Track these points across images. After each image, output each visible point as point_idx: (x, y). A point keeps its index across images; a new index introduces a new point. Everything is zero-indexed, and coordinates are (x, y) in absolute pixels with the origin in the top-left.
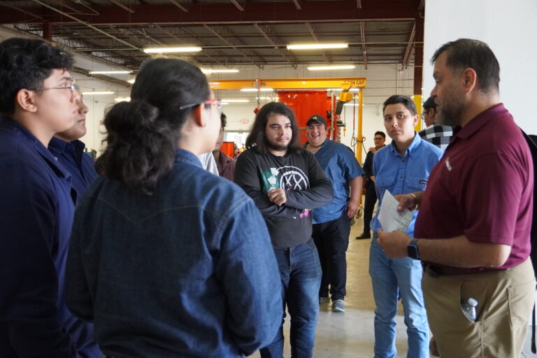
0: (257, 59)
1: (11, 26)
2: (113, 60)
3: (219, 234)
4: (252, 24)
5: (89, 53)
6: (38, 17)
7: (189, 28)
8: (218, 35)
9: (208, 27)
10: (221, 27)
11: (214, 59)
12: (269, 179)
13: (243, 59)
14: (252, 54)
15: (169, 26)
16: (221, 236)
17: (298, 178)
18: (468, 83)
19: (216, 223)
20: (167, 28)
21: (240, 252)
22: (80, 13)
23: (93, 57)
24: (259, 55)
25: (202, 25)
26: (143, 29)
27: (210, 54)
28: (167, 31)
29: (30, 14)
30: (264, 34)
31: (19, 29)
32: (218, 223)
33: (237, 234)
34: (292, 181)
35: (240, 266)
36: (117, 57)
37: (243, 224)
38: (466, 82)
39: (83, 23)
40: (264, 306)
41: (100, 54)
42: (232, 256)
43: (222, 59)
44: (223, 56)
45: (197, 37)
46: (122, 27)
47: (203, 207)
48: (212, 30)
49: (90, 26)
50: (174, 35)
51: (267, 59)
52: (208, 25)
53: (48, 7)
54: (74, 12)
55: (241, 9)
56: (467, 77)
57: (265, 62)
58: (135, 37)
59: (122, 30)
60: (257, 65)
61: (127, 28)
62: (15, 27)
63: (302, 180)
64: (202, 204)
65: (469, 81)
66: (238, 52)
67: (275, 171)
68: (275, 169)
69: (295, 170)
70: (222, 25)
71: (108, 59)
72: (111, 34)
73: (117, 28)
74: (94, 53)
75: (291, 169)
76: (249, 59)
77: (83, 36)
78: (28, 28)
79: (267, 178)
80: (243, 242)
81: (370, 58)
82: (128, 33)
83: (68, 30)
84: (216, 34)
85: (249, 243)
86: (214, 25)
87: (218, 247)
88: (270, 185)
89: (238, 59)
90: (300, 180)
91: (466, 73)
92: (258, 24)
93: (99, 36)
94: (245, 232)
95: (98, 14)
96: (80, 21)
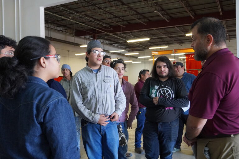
0: (179, 41)
1: (83, 37)
2: (121, 47)
3: (42, 115)
4: (174, 27)
5: (111, 44)
6: (91, 33)
7: (149, 31)
8: (161, 33)
9: (155, 30)
10: (162, 30)
11: (161, 43)
12: (153, 91)
13: (173, 42)
14: (176, 39)
15: (140, 31)
16: (43, 116)
17: (167, 91)
18: (209, 42)
19: (41, 109)
20: (140, 32)
21: (52, 123)
22: (106, 30)
23: (114, 46)
24: (180, 40)
25: (153, 30)
26: (131, 34)
27: (159, 41)
28: (139, 33)
29: (89, 32)
30: (180, 31)
31: (86, 38)
32: (42, 109)
33: (51, 114)
34: (164, 93)
35: (52, 129)
36: (123, 45)
37: (55, 109)
38: (208, 41)
39: (108, 33)
40: (65, 149)
41: (116, 45)
42: (48, 125)
43: (164, 43)
44: (164, 41)
45: (153, 35)
46: (123, 33)
47: (36, 102)
48: (157, 31)
49: (110, 34)
50: (143, 34)
51: (183, 41)
52: (156, 29)
53: (94, 28)
54: (103, 29)
55: (168, 21)
56: (208, 39)
57: (183, 43)
58: (128, 37)
59: (122, 35)
60: (179, 44)
61: (125, 33)
62: (84, 37)
63: (170, 93)
64: (35, 101)
65: (209, 40)
66: (170, 39)
67: (157, 87)
68: (157, 86)
69: (167, 88)
70: (162, 29)
71: (119, 46)
72: (119, 37)
73: (121, 34)
74: (114, 45)
75: (165, 87)
76: (175, 42)
77: (109, 38)
78: (89, 37)
79: (152, 90)
80: (54, 118)
81: (231, 37)
82: (125, 35)
83: (103, 36)
84: (160, 33)
85: (57, 118)
86: (158, 29)
87: (42, 120)
88: (152, 93)
89: (171, 42)
90: (169, 93)
91: (208, 37)
92: (177, 27)
93: (115, 38)
94: (56, 113)
95: (112, 29)
96: (106, 33)
